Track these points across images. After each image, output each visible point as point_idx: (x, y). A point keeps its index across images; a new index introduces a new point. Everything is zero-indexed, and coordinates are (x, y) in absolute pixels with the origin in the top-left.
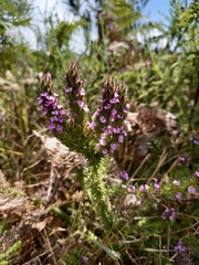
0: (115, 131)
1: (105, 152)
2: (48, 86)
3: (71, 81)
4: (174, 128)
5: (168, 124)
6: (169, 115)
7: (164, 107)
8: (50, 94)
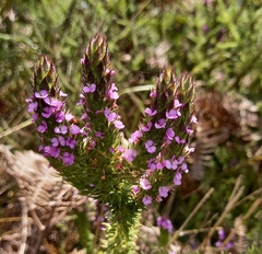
0: (168, 165)
1: (147, 201)
2: (49, 78)
3: (94, 71)
4: (254, 130)
5: (243, 122)
6: (246, 104)
7: (237, 86)
8: (53, 94)
